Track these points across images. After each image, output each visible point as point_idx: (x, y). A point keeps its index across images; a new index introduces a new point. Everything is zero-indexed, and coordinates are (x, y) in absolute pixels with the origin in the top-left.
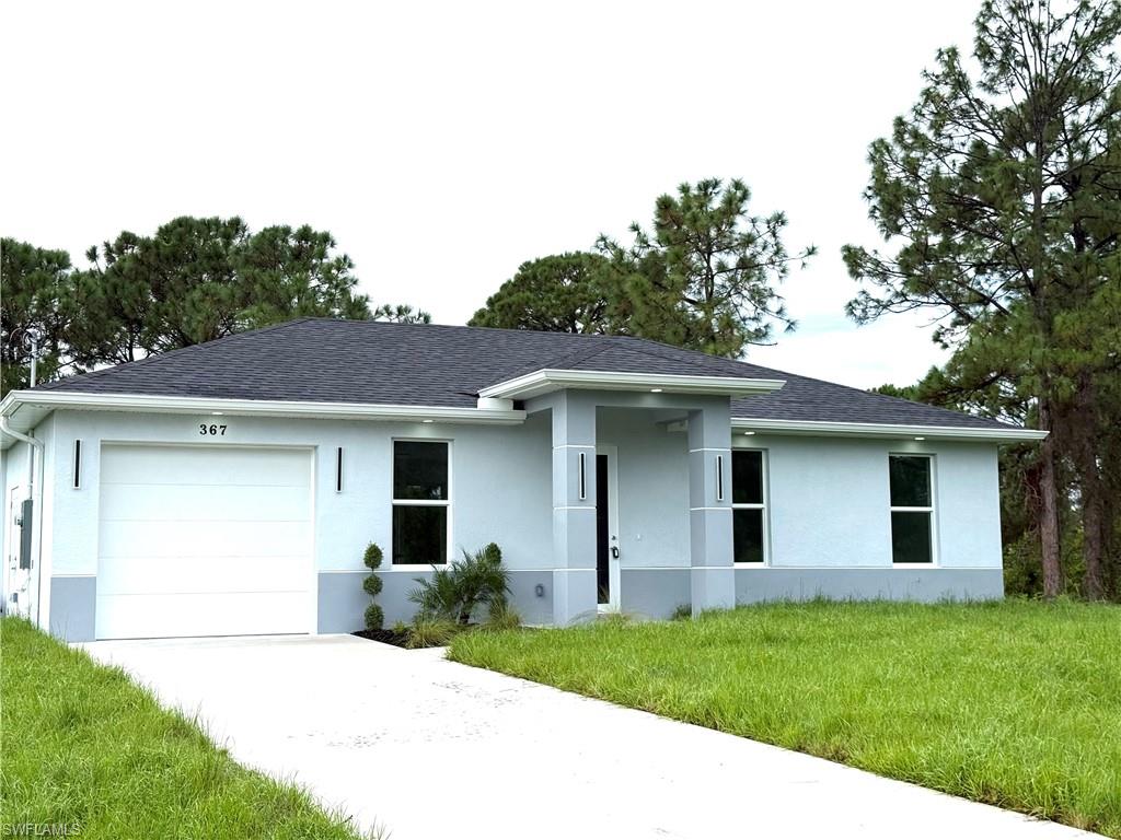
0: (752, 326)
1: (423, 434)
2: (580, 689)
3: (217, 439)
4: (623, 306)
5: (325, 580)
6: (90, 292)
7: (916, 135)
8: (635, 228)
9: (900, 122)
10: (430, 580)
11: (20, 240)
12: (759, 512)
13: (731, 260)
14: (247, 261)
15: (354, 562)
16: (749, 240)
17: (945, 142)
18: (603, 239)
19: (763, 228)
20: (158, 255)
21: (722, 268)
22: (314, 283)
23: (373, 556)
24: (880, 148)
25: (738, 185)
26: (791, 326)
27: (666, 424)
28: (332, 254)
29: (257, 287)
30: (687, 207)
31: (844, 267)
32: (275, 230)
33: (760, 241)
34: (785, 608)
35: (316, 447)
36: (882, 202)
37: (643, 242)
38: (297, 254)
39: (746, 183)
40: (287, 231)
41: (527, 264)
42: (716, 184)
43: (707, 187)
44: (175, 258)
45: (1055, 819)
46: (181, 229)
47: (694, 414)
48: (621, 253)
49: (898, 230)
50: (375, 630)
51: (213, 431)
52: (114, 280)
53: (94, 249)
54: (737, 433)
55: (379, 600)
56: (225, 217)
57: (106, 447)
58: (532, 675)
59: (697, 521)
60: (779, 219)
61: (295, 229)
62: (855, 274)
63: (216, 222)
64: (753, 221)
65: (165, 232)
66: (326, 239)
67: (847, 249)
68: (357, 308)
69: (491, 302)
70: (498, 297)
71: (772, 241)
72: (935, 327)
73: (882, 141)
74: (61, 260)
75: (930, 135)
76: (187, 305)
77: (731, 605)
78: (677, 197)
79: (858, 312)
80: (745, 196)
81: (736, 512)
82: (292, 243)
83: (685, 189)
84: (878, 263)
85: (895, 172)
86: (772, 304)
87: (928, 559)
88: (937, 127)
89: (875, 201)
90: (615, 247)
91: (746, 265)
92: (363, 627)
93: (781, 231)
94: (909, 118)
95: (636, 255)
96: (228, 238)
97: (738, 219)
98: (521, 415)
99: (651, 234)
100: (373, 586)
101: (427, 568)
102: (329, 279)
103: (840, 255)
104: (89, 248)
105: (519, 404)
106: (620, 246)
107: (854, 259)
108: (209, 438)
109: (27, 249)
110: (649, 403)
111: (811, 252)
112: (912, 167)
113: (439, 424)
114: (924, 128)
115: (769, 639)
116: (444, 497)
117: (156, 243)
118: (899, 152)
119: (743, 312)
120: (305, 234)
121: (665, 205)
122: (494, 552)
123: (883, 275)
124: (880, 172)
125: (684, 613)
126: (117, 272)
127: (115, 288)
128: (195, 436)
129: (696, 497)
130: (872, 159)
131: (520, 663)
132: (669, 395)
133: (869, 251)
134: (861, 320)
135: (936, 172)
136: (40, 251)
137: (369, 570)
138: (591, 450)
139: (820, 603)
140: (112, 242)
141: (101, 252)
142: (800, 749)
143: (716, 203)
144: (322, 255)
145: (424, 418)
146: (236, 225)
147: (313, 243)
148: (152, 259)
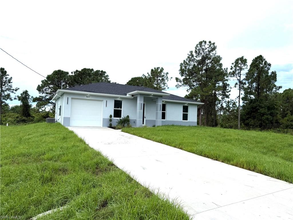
0: (163, 88)
1: (118, 99)
2: (141, 136)
3: (89, 98)
4: (146, 84)
5: (104, 119)
6: (71, 78)
7: (186, 63)
8: (148, 73)
9: (184, 61)
10: (119, 120)
11: (62, 70)
12: (165, 112)
13: (161, 79)
14: (94, 75)
15: (108, 117)
16: (163, 76)
17: (190, 64)
18: (143, 75)
19: (165, 74)
20: (81, 73)
21: (159, 80)
22: (103, 78)
23: (111, 116)
24: (181, 64)
25: (162, 68)
26: (168, 88)
27: (153, 100)
28: (106, 74)
29: (95, 79)
30: (155, 71)
31: (176, 80)
32: (98, 70)
33: (165, 76)
34: (168, 126)
35: (103, 100)
36: (181, 72)
37: (149, 75)
38: (101, 74)
39: (163, 68)
40: (99, 71)
41: (132, 78)
42: (159, 68)
43: (158, 68)
44: (83, 74)
45: (216, 160)
46: (85, 70)
47: (157, 98)
48: (146, 77)
49: (183, 76)
50: (111, 127)
51: (88, 97)
52: (75, 76)
53: (72, 72)
54: (163, 101)
55: (111, 122)
56: (91, 68)
57: (72, 98)
58: (134, 134)
59: (157, 113)
60: (167, 73)
61: (101, 70)
62: (177, 81)
63: (90, 69)
64: (164, 73)
65: (82, 70)
66: (105, 72)
67: (176, 78)
68: (109, 82)
69: (127, 83)
70: (128, 82)
71: (166, 76)
72: (187, 89)
73: (182, 63)
74: (67, 73)
75: (188, 63)
76: (85, 80)
77: (161, 125)
78: (154, 69)
79: (177, 87)
80: (163, 70)
81: (162, 112)
82: (100, 73)
83: (155, 68)
84: (180, 80)
85: (183, 68)
86: (166, 85)
87: (187, 120)
88: (189, 62)
89: (180, 72)
90: (145, 76)
91: (163, 79)
92: (109, 126)
93: (168, 75)
94: (186, 60)
95: (148, 77)
96: (91, 71)
97: (162, 73)
98: (133, 97)
99: (150, 74)
100: (111, 120)
101: (119, 118)
102: (105, 78)
103: (175, 79)
104: (71, 72)
106: (146, 76)
107: (177, 79)
108: (87, 98)
109: (63, 71)
110: (151, 96)
111: (172, 78)
112: (186, 67)
113: (121, 98)
114: (187, 62)
115: (167, 130)
116: (121, 108)
117: (81, 72)
118: (184, 65)
119: (162, 86)
120: (102, 71)
121: (152, 70)
122: (128, 116)
123: (181, 82)
124: (181, 68)
125: (154, 126)
126: (75, 75)
127: (75, 77)
128: (85, 98)
129: (157, 110)
130: (180, 66)
131: (132, 132)
132: (154, 95)
133: (179, 78)
134: (177, 88)
135: (189, 68)
136: (65, 72)
137: (110, 118)
138: (143, 102)
139: (173, 125)
140: (75, 71)
141: (73, 72)
142: (175, 147)
143: (159, 70)
144: (104, 74)
145: (119, 97)
146: (92, 70)
147: (103, 73)
148: (80, 74)
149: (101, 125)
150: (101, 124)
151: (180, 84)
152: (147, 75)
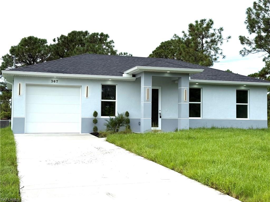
0: (214, 57)
1: (109, 83)
4: (180, 52)
5: (83, 120)
6: (50, 49)
7: (259, 6)
8: (183, 32)
9: (255, 3)
10: (108, 120)
12: (200, 104)
13: (209, 40)
14: (88, 41)
15: (91, 116)
16: (213, 35)
17: (267, 8)
18: (175, 35)
19: (217, 31)
20: (67, 40)
21: (206, 42)
22: (104, 47)
23: (95, 114)
24: (249, 10)
25: (211, 20)
26: (224, 57)
27: (174, 81)
28: (109, 40)
29: (89, 48)
30: (197, 26)
31: (239, 41)
32: (95, 34)
33: (216, 35)
35: (81, 86)
36: (249, 24)
37: (185, 35)
38: (100, 39)
39: (213, 20)
40: (98, 34)
41: (163, 43)
42: (205, 20)
43: (202, 21)
44: (72, 41)
45: (228, 194)
46: (74, 34)
48: (180, 38)
49: (254, 32)
52: (58, 46)
53: (55, 39)
55: (97, 125)
56: (84, 31)
57: (27, 85)
58: (121, 146)
59: (180, 106)
60: (221, 29)
61: (100, 33)
62: (242, 43)
63: (82, 32)
64: (214, 30)
65: (69, 34)
66: (107, 36)
68: (114, 53)
69: (153, 52)
70: (155, 51)
71: (219, 35)
72: (263, 57)
73: (250, 8)
74: (45, 41)
75: (263, 7)
76: (73, 52)
77: (188, 128)
78: (194, 24)
79: (243, 53)
80: (212, 23)
82: (99, 37)
83: (197, 22)
84: (248, 40)
85: (253, 16)
86: (219, 52)
88: (265, 4)
89: (247, 24)
90: (178, 37)
91: (213, 42)
92: (93, 132)
93: (222, 32)
94: (257, 2)
95: (183, 39)
96: (84, 36)
97: (210, 29)
99: (188, 33)
100: (95, 121)
101: (108, 117)
102: (107, 46)
103: (239, 38)
104: (53, 39)
105: (134, 76)
106: (179, 37)
107: (242, 39)
108: (53, 83)
109: (36, 39)
110: (167, 75)
111: (229, 38)
112: (258, 15)
113: (113, 80)
114: (261, 4)
115: (189, 138)
116: (115, 99)
117: (67, 37)
118: (254, 11)
119: (212, 54)
120: (102, 35)
121: (191, 26)
122: (127, 114)
123: (250, 44)
124: (249, 16)
125: (176, 130)
126: (58, 44)
127: (57, 48)
128: (50, 83)
129: (179, 100)
130: (247, 13)
131: (119, 143)
132: (172, 73)
133: (246, 37)
134: (243, 55)
135: (264, 16)
136: (40, 39)
137: (94, 117)
138: (150, 87)
140: (59, 37)
141: (56, 39)
143: (205, 25)
144: (106, 40)
145: (110, 79)
146: (86, 32)
147: (104, 37)
148: (66, 41)
149: (80, 131)
150: (78, 128)
151: (248, 48)
152: (181, 36)
